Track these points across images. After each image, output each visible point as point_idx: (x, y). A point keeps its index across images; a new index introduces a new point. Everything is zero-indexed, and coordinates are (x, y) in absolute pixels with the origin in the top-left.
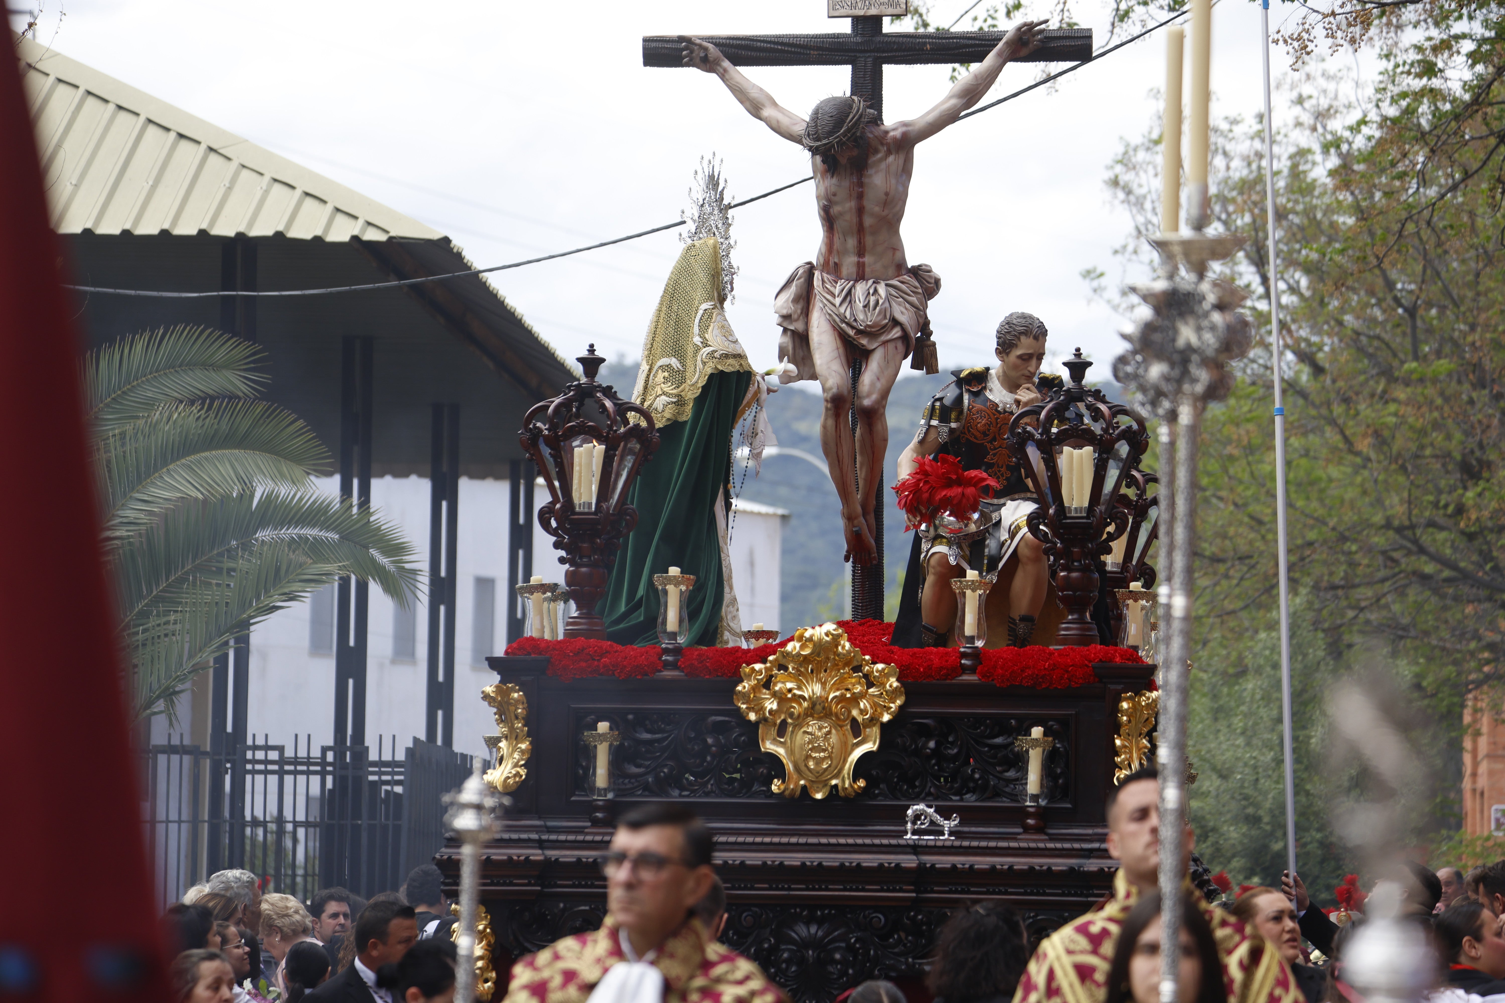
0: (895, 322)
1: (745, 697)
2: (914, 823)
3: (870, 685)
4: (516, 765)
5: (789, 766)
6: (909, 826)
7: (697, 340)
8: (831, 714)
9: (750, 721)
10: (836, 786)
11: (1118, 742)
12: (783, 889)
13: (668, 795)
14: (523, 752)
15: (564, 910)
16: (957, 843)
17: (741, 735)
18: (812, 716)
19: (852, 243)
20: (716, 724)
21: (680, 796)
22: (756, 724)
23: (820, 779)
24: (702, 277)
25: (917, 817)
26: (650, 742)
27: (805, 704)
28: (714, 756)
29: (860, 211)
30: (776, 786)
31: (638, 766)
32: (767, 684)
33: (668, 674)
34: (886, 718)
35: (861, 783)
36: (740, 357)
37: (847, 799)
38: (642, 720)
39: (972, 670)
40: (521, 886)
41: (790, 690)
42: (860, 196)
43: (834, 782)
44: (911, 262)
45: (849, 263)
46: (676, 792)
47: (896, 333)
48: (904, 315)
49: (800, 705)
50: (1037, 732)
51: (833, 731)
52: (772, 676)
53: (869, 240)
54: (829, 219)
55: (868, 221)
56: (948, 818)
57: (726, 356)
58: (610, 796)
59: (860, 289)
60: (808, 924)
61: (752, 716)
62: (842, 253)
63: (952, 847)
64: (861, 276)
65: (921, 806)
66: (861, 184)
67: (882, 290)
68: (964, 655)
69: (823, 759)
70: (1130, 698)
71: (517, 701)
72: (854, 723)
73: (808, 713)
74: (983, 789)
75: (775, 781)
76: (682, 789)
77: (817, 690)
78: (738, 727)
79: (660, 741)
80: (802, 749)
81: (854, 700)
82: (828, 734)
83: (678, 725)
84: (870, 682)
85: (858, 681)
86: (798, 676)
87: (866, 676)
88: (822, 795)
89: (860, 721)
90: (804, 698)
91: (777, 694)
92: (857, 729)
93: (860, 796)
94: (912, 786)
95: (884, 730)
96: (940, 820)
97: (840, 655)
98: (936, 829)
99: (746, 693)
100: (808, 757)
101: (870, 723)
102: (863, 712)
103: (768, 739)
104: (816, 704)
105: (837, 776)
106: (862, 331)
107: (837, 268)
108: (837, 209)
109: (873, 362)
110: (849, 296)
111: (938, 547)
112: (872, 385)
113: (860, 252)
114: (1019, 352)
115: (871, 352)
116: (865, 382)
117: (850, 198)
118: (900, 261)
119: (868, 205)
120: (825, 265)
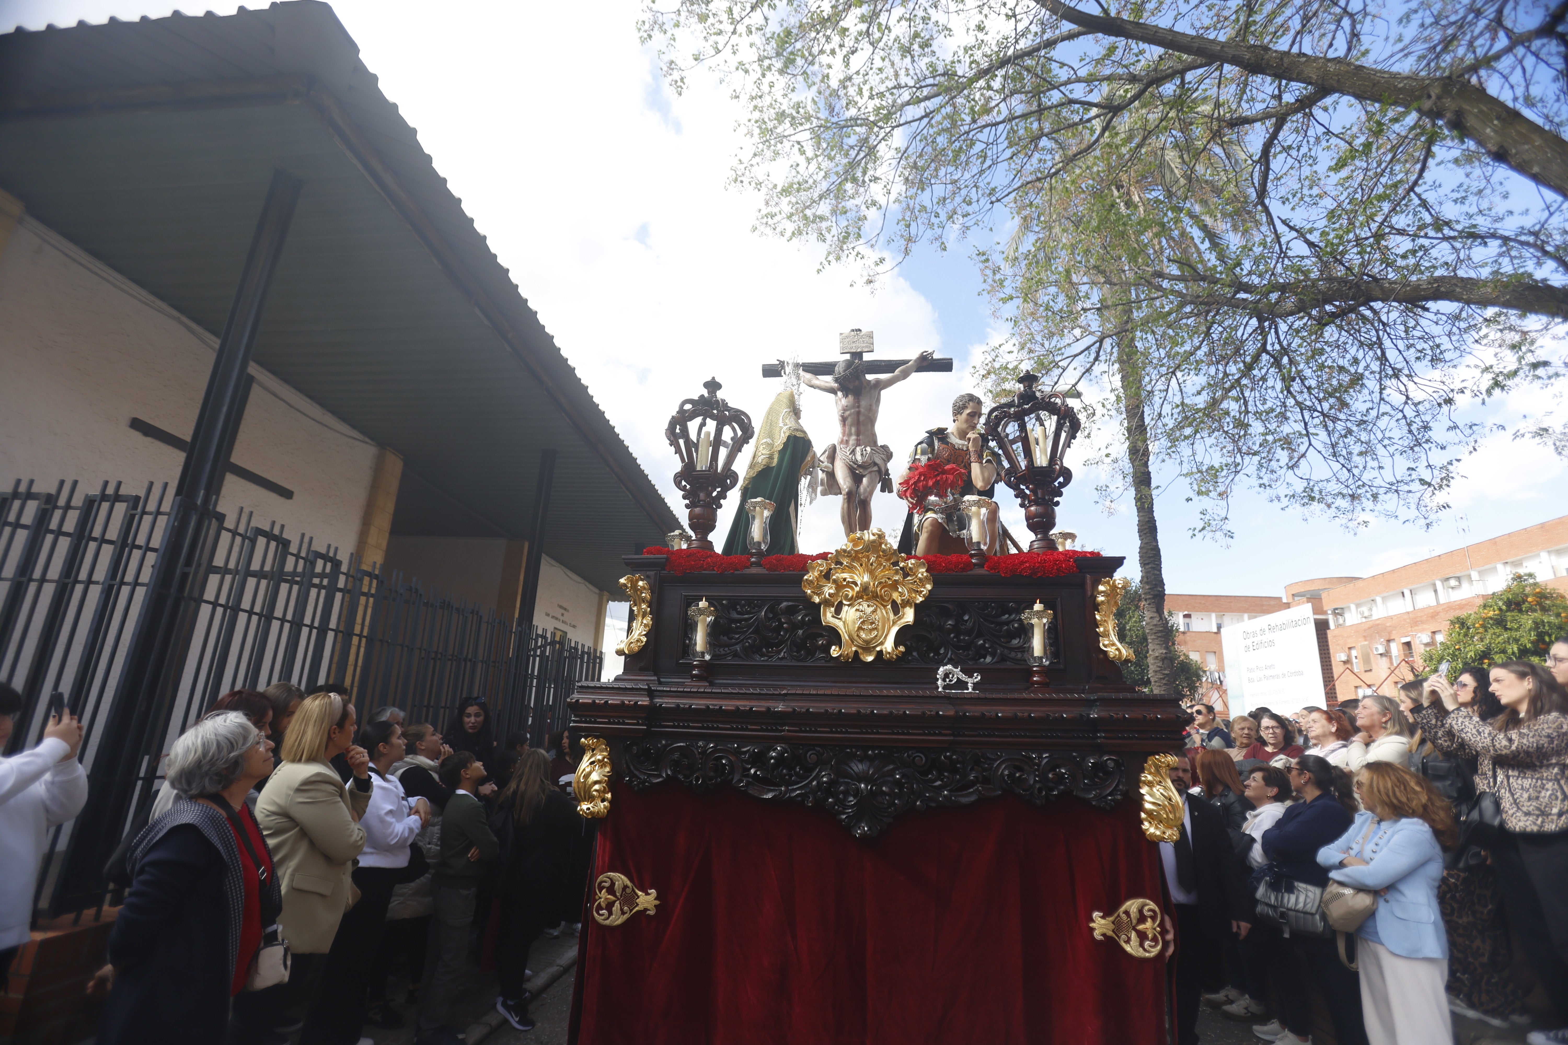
0: (875, 464)
1: (810, 582)
2: (944, 680)
3: (906, 575)
4: (640, 635)
5: (845, 637)
6: (940, 682)
7: (781, 425)
8: (877, 596)
9: (814, 603)
10: (881, 651)
11: (1098, 617)
12: (841, 732)
13: (754, 660)
14: (646, 625)
15: (666, 746)
16: (982, 695)
17: (806, 615)
18: (862, 598)
19: (854, 430)
20: (788, 607)
21: (760, 660)
22: (819, 604)
23: (867, 647)
24: (785, 410)
25: (946, 675)
26: (740, 621)
27: (857, 589)
28: (786, 630)
30: (835, 651)
31: (730, 638)
32: (827, 576)
33: (754, 570)
34: (920, 599)
35: (902, 649)
36: (805, 432)
37: (889, 662)
38: (733, 603)
39: (980, 565)
40: (630, 725)
41: (845, 580)
42: (859, 407)
43: (878, 649)
44: (880, 443)
45: (853, 438)
46: (757, 657)
47: (876, 468)
48: (878, 461)
49: (853, 589)
50: (1038, 607)
51: (879, 609)
52: (831, 569)
53: (862, 428)
54: (844, 420)
55: (862, 418)
56: (971, 676)
57: (797, 430)
58: (707, 657)
60: (861, 761)
61: (817, 600)
62: (850, 435)
63: (979, 698)
64: (858, 445)
65: (949, 667)
66: (859, 402)
67: (868, 449)
68: (972, 556)
69: (871, 630)
70: (1108, 583)
71: (643, 588)
72: (894, 604)
73: (859, 596)
74: (993, 655)
75: (833, 647)
76: (762, 655)
77: (866, 578)
78: (805, 608)
79: (746, 620)
80: (854, 623)
81: (894, 586)
82: (874, 612)
83: (760, 608)
84: (906, 573)
85: (897, 572)
86: (851, 569)
87: (902, 569)
88: (870, 659)
89: (899, 601)
90: (856, 585)
91: (835, 581)
92: (896, 608)
93: (901, 659)
94: (938, 654)
95: (918, 608)
96: (964, 677)
97: (884, 551)
98: (961, 684)
99: (811, 581)
100: (860, 628)
101: (906, 603)
102: (901, 594)
103: (829, 615)
104: (865, 588)
105: (882, 643)
106: (860, 466)
107: (847, 442)
108: (848, 413)
109: (865, 480)
110: (853, 452)
111: (930, 515)
112: (865, 490)
113: (858, 434)
114: (968, 411)
115: (864, 476)
116: (862, 488)
117: (853, 407)
118: (875, 442)
119: (862, 410)
120: (842, 442)
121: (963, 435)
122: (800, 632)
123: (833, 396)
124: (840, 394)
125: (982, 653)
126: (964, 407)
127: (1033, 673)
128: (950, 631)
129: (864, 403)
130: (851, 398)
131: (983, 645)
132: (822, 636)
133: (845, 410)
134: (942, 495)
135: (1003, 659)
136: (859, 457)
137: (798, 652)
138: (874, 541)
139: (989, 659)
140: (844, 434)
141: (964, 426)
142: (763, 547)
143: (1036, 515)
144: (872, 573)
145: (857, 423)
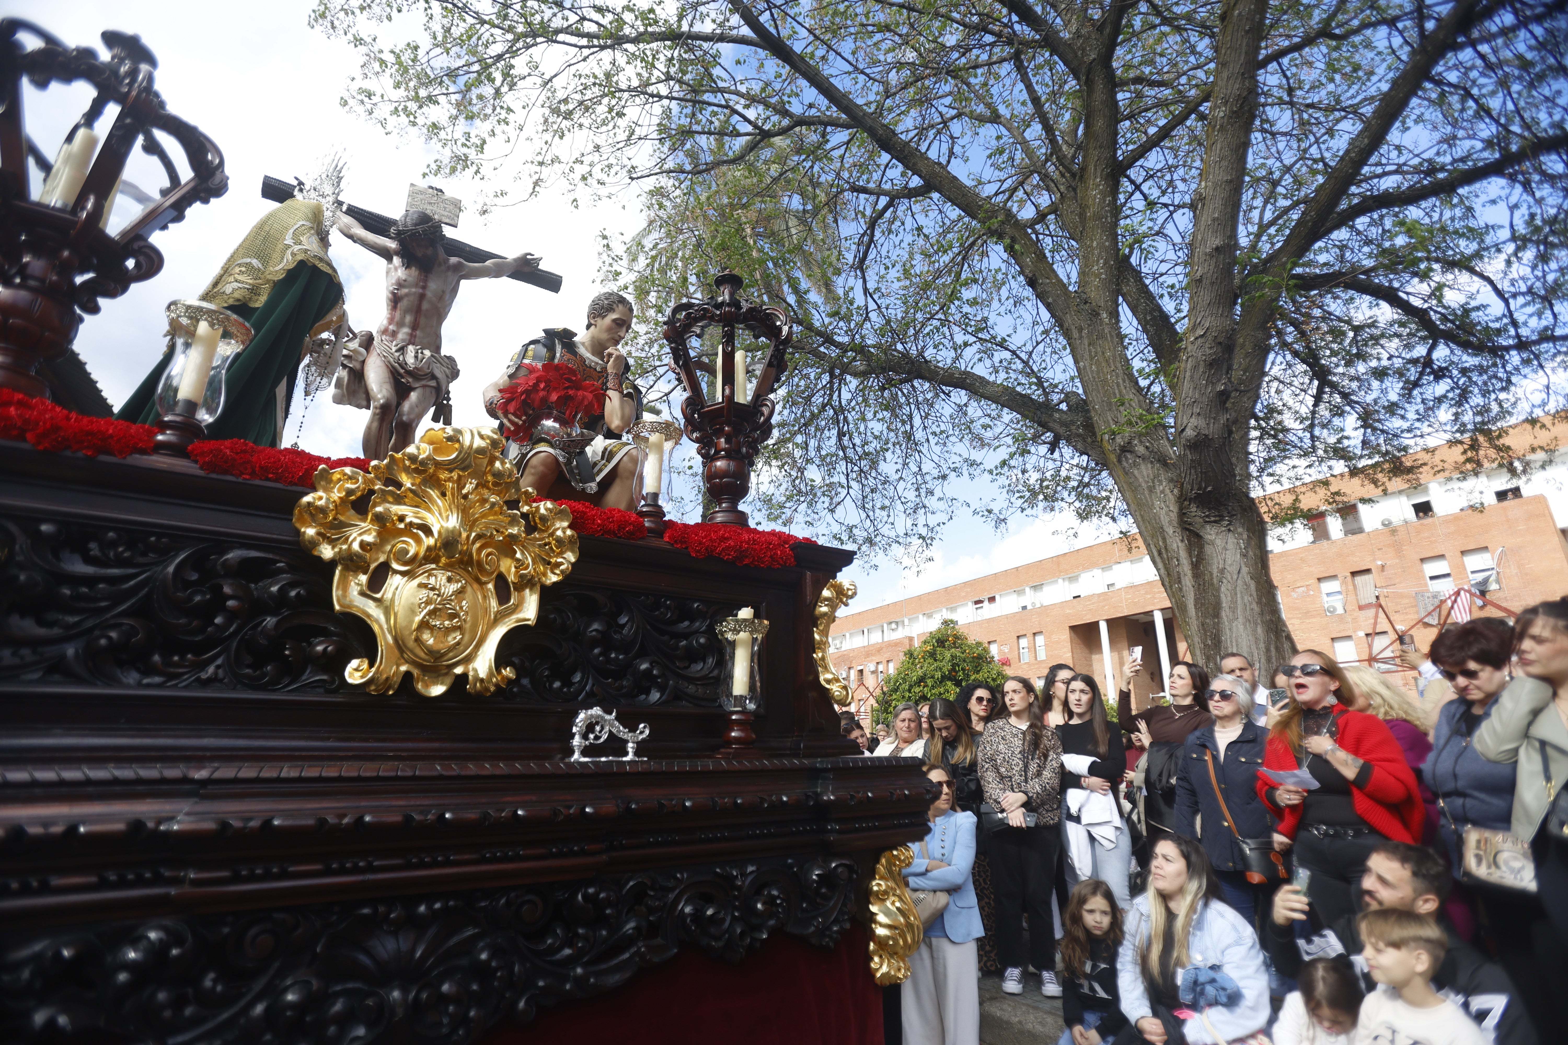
0: (433, 377)
1: (316, 514)
2: (585, 737)
3: (532, 528)
5: (385, 640)
6: (577, 741)
7: (289, 241)
8: (470, 562)
9: (319, 559)
10: (465, 676)
11: (816, 635)
13: (120, 684)
16: (654, 767)
17: (292, 585)
18: (436, 560)
19: (408, 319)
20: (245, 562)
21: (140, 685)
22: (332, 564)
23: (435, 665)
25: (590, 728)
26: (90, 581)
27: (429, 541)
29: (422, 297)
30: (354, 672)
31: (50, 625)
32: (361, 504)
33: (159, 461)
34: (554, 578)
35: (508, 672)
37: (482, 699)
39: (658, 533)
41: (402, 519)
42: (424, 287)
43: (459, 670)
45: (405, 331)
46: (132, 677)
48: (437, 374)
49: (418, 541)
50: (744, 613)
51: (469, 589)
52: (372, 492)
53: (422, 321)
54: (395, 300)
55: (425, 306)
56: (633, 729)
57: (321, 260)
59: (411, 348)
60: (396, 931)
61: (327, 552)
62: (400, 324)
63: (648, 773)
64: (411, 342)
65: (596, 711)
67: (426, 353)
68: (646, 516)
69: (448, 630)
70: (834, 585)
72: (501, 581)
73: (431, 556)
74: (662, 689)
75: (355, 663)
76: (149, 670)
77: (453, 522)
78: (291, 569)
79: (112, 580)
80: (413, 612)
81: (507, 547)
82: (460, 592)
83: (165, 554)
84: (532, 524)
85: (513, 521)
86: (419, 499)
87: (525, 516)
88: (437, 690)
89: (512, 578)
90: (428, 531)
91: (380, 519)
92: (503, 590)
93: (504, 691)
94: (567, 682)
95: (547, 595)
96: (622, 732)
97: (498, 475)
98: (616, 745)
99: (323, 510)
100: (424, 625)
101: (526, 583)
102: (520, 564)
103: (354, 591)
104: (449, 543)
105: (468, 659)
106: (409, 373)
107: (394, 334)
108: (405, 291)
109: (413, 396)
110: (402, 350)
111: (543, 447)
112: (411, 408)
113: (414, 327)
114: (614, 316)
115: (413, 389)
116: (406, 406)
117: (416, 285)
118: (437, 348)
119: (429, 294)
120: (385, 332)
121: (599, 348)
122: (270, 621)
123: (383, 261)
124: (396, 260)
125: (646, 683)
126: (610, 309)
127: (731, 725)
128: (594, 643)
129: (433, 286)
130: (414, 271)
131: (648, 671)
132: (325, 633)
133: (400, 284)
134: (564, 422)
135: (677, 696)
136: (410, 359)
137: (254, 666)
138: (481, 451)
139: (655, 696)
140: (391, 320)
141: (604, 336)
142: (205, 417)
143: (724, 474)
144: (464, 512)
145: (417, 311)
